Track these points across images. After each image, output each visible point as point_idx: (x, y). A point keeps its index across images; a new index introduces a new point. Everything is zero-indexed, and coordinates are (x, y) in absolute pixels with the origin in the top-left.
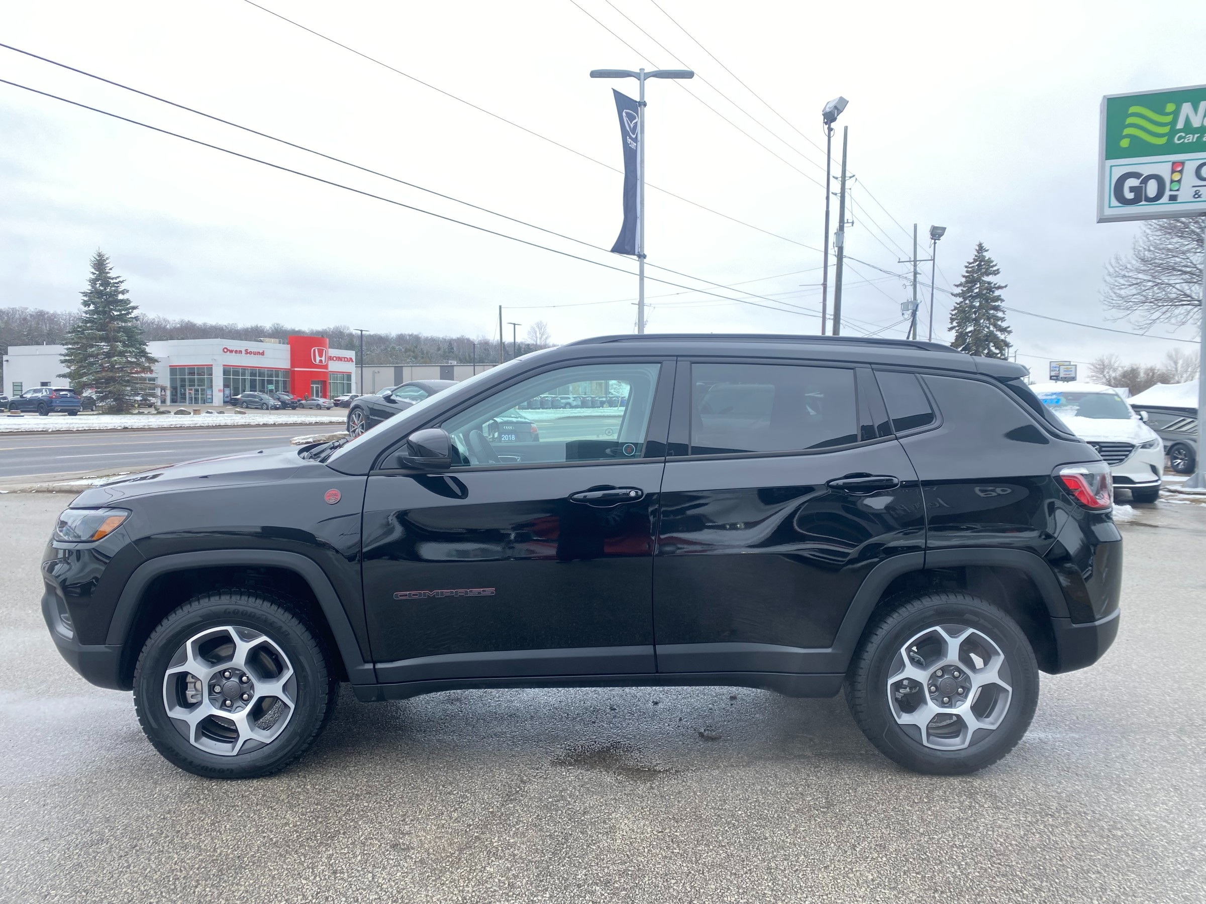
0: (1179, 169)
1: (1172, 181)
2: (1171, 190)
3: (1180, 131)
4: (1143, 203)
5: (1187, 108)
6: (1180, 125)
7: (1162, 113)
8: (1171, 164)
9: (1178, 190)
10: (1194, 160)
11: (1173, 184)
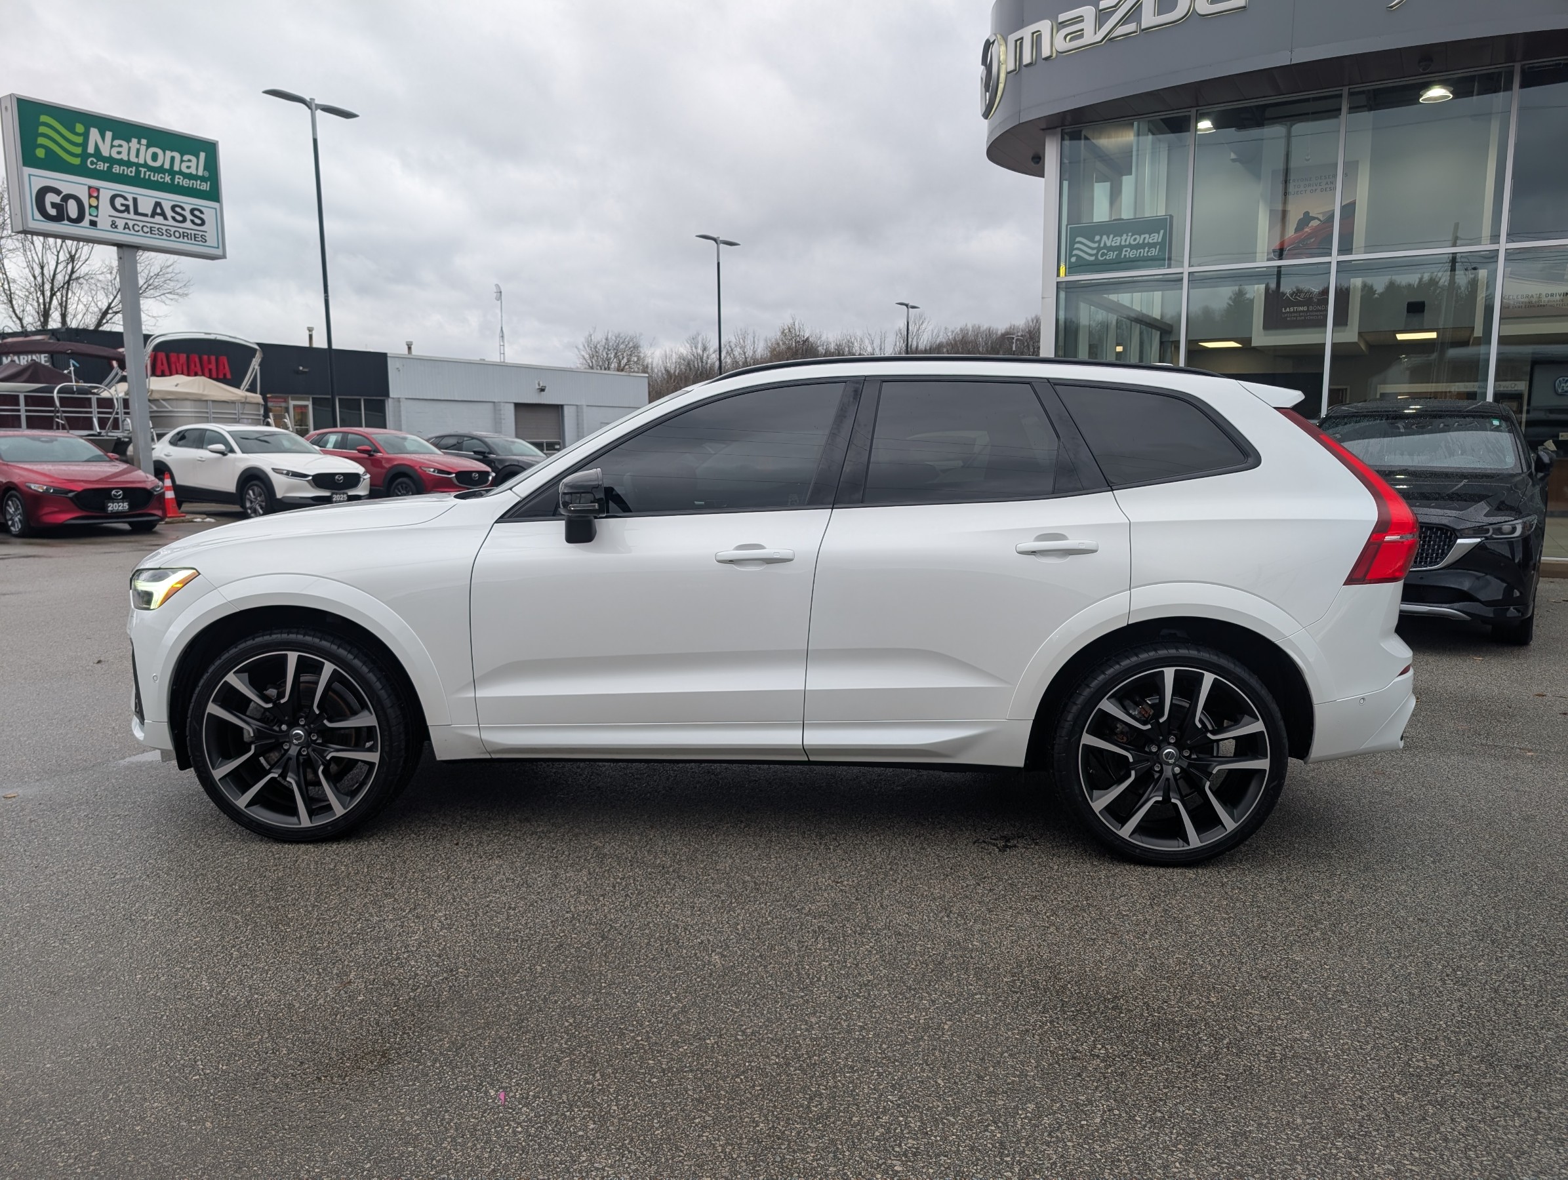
2: (90, 215)
3: (91, 155)
4: (66, 222)
5: (94, 133)
6: (91, 150)
7: (72, 130)
8: (86, 188)
9: (97, 216)
10: (108, 189)
11: (92, 209)
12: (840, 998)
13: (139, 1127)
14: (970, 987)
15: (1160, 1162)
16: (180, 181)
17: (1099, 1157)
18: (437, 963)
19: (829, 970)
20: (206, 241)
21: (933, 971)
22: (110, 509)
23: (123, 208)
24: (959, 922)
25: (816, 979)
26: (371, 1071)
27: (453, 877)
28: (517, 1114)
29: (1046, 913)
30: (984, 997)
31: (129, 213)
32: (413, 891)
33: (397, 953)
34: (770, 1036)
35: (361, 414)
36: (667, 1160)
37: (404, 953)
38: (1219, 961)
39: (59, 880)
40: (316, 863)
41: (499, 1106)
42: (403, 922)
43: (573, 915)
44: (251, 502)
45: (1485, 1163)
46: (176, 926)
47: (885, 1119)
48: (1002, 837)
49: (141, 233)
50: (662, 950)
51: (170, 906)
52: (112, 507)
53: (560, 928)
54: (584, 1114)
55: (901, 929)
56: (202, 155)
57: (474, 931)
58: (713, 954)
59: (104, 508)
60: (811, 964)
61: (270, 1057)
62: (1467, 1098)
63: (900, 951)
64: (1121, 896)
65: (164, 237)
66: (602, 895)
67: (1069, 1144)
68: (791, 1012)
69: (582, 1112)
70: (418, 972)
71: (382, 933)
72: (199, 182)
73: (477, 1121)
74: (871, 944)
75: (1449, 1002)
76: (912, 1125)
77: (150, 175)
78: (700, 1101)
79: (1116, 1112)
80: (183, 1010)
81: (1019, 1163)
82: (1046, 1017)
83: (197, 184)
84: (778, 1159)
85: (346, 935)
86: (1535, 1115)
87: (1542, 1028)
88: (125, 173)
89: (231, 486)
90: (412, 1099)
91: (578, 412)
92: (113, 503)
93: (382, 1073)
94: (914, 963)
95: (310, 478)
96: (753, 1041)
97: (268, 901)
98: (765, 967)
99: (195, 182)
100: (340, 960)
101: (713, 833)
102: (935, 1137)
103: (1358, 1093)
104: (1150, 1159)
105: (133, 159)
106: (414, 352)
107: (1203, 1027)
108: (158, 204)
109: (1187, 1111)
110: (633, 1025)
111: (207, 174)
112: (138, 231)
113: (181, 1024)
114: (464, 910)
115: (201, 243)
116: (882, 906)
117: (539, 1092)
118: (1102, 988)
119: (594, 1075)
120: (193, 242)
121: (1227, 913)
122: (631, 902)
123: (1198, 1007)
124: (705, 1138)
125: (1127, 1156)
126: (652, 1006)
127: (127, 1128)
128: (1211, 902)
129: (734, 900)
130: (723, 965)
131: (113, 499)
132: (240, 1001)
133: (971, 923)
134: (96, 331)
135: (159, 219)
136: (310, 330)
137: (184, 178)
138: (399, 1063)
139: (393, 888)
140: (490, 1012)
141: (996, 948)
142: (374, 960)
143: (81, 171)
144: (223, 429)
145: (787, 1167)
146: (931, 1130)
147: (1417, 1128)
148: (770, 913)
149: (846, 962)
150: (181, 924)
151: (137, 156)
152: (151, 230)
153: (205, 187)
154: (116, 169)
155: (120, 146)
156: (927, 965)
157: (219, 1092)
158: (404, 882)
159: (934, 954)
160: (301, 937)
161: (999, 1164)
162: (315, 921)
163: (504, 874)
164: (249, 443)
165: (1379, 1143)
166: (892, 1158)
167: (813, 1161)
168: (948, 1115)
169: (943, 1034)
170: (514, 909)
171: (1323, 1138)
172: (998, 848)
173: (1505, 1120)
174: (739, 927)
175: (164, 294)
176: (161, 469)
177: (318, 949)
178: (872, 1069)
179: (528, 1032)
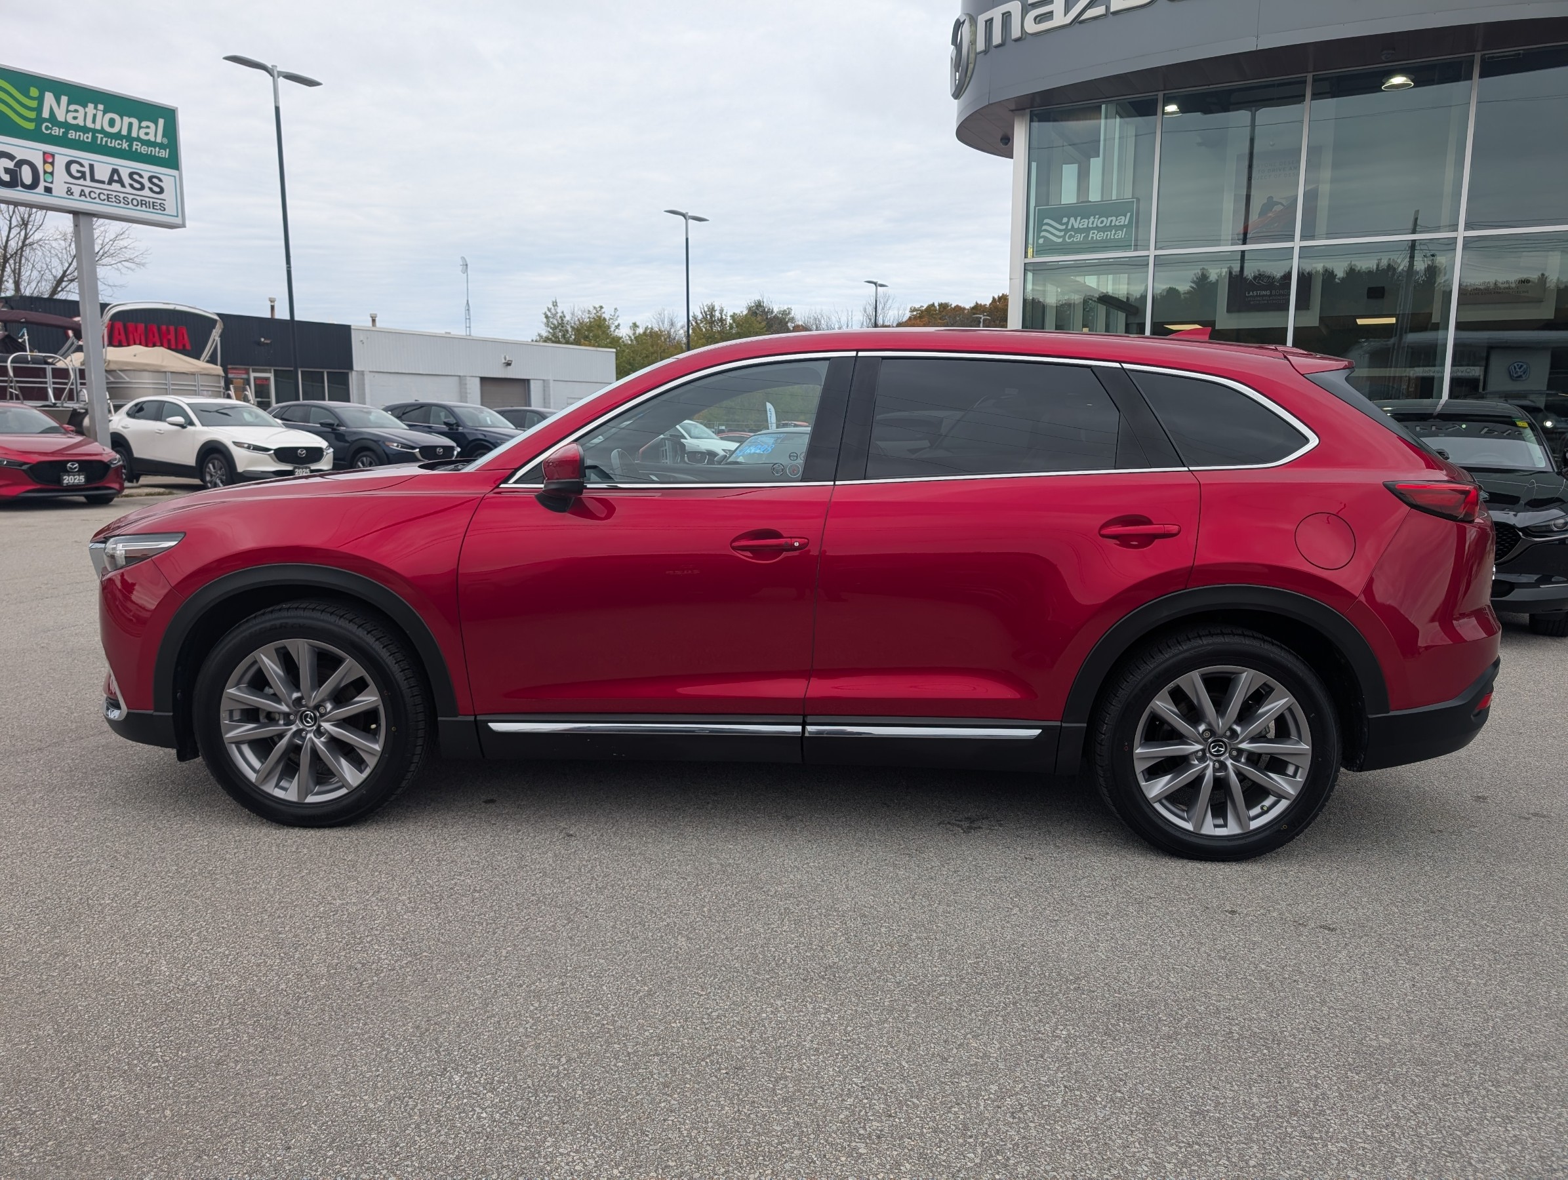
0: (50, 160)
1: (45, 172)
2: (45, 181)
3: (45, 120)
4: (20, 188)
5: (49, 98)
6: (46, 114)
7: (27, 95)
8: (42, 153)
9: (52, 183)
10: (63, 155)
11: (47, 175)
12: (805, 980)
13: (97, 1116)
14: (935, 969)
15: (1120, 1141)
16: (138, 147)
17: (1060, 1137)
18: (401, 947)
19: (795, 952)
20: (165, 210)
21: (897, 952)
22: (65, 482)
23: (79, 175)
24: (924, 904)
25: (781, 961)
26: (333, 1056)
27: (417, 860)
28: (482, 1099)
29: (1009, 894)
30: (948, 979)
31: (85, 179)
32: (376, 874)
33: (361, 937)
34: (735, 1018)
35: (324, 387)
36: (632, 1145)
37: (367, 936)
38: (1179, 941)
39: (13, 863)
40: (278, 846)
41: (463, 1091)
42: (366, 906)
43: (539, 898)
44: (211, 476)
45: (1435, 1140)
46: (135, 910)
47: (850, 1101)
48: (966, 818)
49: (97, 200)
50: (628, 932)
51: (129, 889)
52: (68, 480)
53: (525, 911)
54: (549, 1099)
55: (866, 911)
56: (161, 122)
57: (439, 914)
58: (680, 936)
59: (60, 481)
60: (776, 947)
61: (230, 1043)
62: (1417, 1076)
63: (866, 933)
64: (1084, 878)
65: (122, 205)
66: (568, 878)
67: (1032, 1125)
68: (757, 995)
69: (547, 1097)
70: (382, 956)
71: (345, 917)
72: (157, 149)
73: (441, 1107)
74: (836, 926)
75: (1401, 982)
76: (877, 1108)
77: (106, 142)
78: (666, 1085)
79: (1077, 1093)
80: (142, 995)
81: (983, 1144)
82: (1009, 999)
83: (156, 151)
84: (743, 1142)
85: (308, 918)
86: (1483, 1092)
87: (1491, 1007)
88: (81, 139)
89: (190, 460)
90: (375, 1087)
91: (544, 386)
92: (69, 476)
93: (345, 1058)
94: (879, 945)
95: (272, 452)
96: (719, 1024)
97: (228, 884)
98: (732, 949)
99: (153, 149)
100: (303, 944)
101: (680, 815)
102: (900, 1119)
103: (1313, 1072)
104: (1110, 1139)
105: (90, 124)
106: (379, 324)
107: (1163, 1008)
108: (114, 171)
109: (1147, 1091)
110: (599, 1009)
111: (165, 141)
112: (95, 198)
113: (139, 1011)
114: (428, 893)
115: (159, 211)
116: (847, 888)
117: (503, 1078)
118: (1064, 969)
119: (559, 1060)
120: (151, 210)
121: (1187, 894)
122: (597, 885)
123: (1157, 987)
124: (670, 1123)
125: (1088, 1137)
126: (617, 989)
127: (84, 1117)
128: (1172, 883)
129: (700, 883)
130: (689, 947)
131: (68, 472)
132: (200, 986)
133: (936, 905)
134: (50, 299)
135: (116, 186)
136: (272, 300)
137: (142, 145)
138: (362, 1049)
139: (356, 871)
140: (455, 996)
141: (960, 930)
142: (337, 944)
143: (36, 136)
144: (183, 401)
145: (752, 1150)
146: (896, 1113)
147: (1370, 1106)
148: (736, 895)
149: (812, 944)
150: (139, 909)
151: (94, 121)
152: (108, 198)
153: (164, 154)
154: (72, 135)
155: (76, 111)
156: (892, 947)
157: (179, 1079)
158: (367, 864)
159: (899, 936)
160: (262, 921)
161: (961, 1145)
162: (277, 904)
163: (469, 856)
164: (210, 416)
165: (1332, 1121)
166: (857, 1140)
167: (778, 1144)
168: (912, 1097)
169: (908, 1016)
170: (479, 892)
171: (1278, 1116)
172: (962, 829)
173: (1455, 1098)
174: (705, 909)
175: (120, 262)
176: (119, 442)
177: (280, 933)
178: (837, 1052)
179: (493, 1016)
